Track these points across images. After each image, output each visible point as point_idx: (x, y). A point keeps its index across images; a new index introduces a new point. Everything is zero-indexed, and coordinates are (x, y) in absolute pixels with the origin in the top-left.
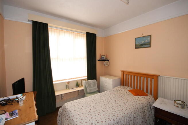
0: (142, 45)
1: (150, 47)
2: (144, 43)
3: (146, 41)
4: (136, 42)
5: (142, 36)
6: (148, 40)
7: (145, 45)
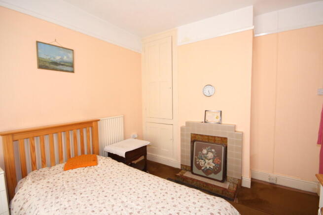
0: (56, 63)
1: (73, 72)
2: (61, 62)
3: (65, 58)
4: (39, 51)
5: (53, 44)
6: (68, 57)
7: (62, 65)
